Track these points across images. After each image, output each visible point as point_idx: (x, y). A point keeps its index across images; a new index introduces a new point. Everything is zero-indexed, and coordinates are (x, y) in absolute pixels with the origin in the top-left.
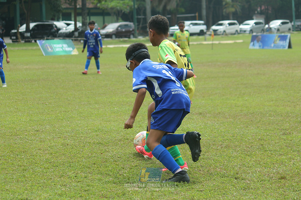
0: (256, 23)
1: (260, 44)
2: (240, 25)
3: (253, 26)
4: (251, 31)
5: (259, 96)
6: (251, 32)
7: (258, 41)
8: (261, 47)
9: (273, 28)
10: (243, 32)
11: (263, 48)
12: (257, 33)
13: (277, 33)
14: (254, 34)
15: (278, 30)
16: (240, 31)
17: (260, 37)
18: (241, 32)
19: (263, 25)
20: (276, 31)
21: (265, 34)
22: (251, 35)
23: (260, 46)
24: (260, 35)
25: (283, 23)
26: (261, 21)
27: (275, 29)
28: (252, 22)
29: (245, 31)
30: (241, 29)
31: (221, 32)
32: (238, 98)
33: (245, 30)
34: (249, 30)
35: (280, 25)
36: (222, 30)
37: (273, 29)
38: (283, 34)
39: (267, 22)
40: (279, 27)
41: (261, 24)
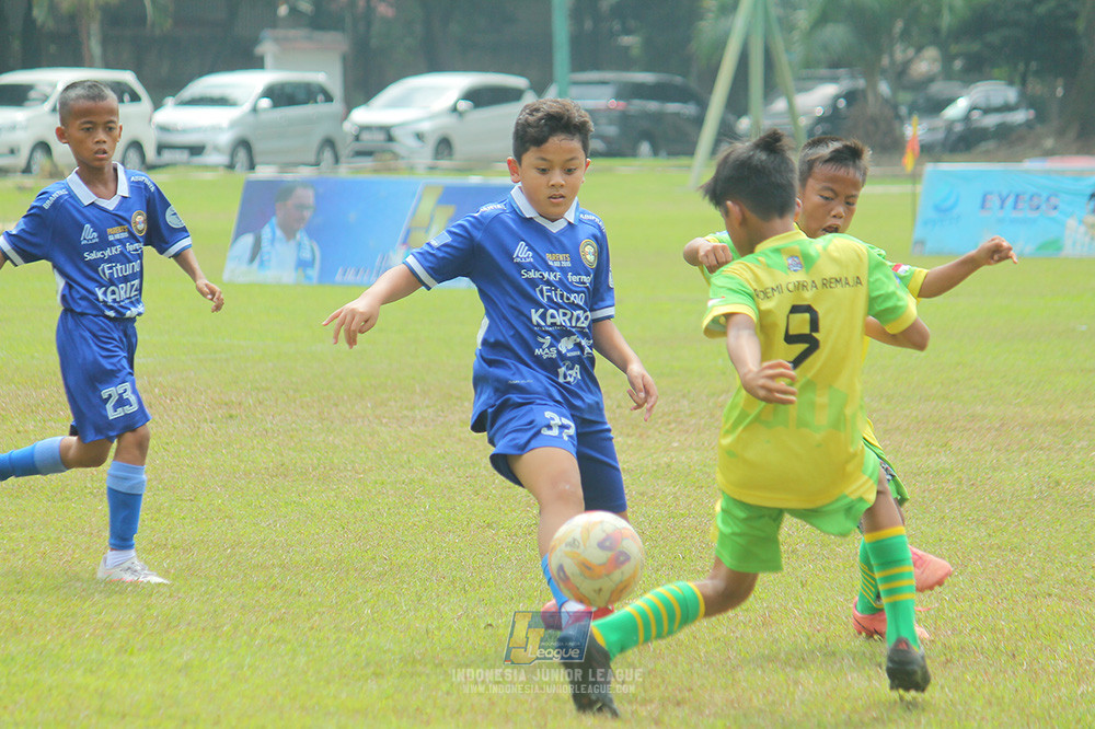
0: (281, 96)
1: (308, 247)
2: (157, 105)
3: (255, 110)
4: (244, 149)
5: (281, 640)
6: (242, 155)
7: (289, 233)
8: (314, 272)
9: (401, 125)
10: (183, 156)
11: (326, 276)
12: (286, 166)
13: (432, 168)
14: (264, 172)
15: (444, 145)
16: (161, 148)
17: (308, 196)
18: (167, 156)
19: (337, 106)
20: (425, 155)
21: (344, 172)
22: (241, 176)
23: (303, 265)
24: (307, 183)
25: (479, 97)
26: (318, 77)
27: (419, 136)
28: (247, 85)
29: (196, 150)
30: (164, 129)
31: (13, 151)
32: (121, 650)
34: (225, 139)
35: (454, 109)
36: (24, 139)
37: (406, 142)
38: (475, 180)
39: (365, 82)
40: (451, 120)
41: (320, 97)
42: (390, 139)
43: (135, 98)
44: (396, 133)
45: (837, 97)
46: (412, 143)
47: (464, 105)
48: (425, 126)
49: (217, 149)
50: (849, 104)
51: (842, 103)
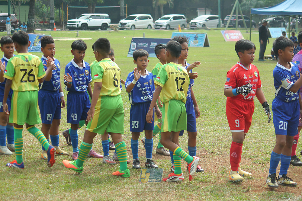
3: (171, 20)
6: (168, 27)
9: (198, 22)
10: (159, 27)
15: (204, 26)
20: (201, 27)
25: (210, 18)
27: (200, 24)
29: (161, 26)
31: (129, 26)
33: (161, 24)
34: (165, 24)
35: (206, 20)
36: (131, 24)
37: (198, 25)
40: (205, 22)
41: (182, 18)
42: (196, 24)
43: (150, 18)
44: (196, 23)
45: (274, 19)
46: (199, 25)
47: (207, 19)
48: (201, 23)
49: (164, 26)
50: (275, 20)
51: (274, 20)
